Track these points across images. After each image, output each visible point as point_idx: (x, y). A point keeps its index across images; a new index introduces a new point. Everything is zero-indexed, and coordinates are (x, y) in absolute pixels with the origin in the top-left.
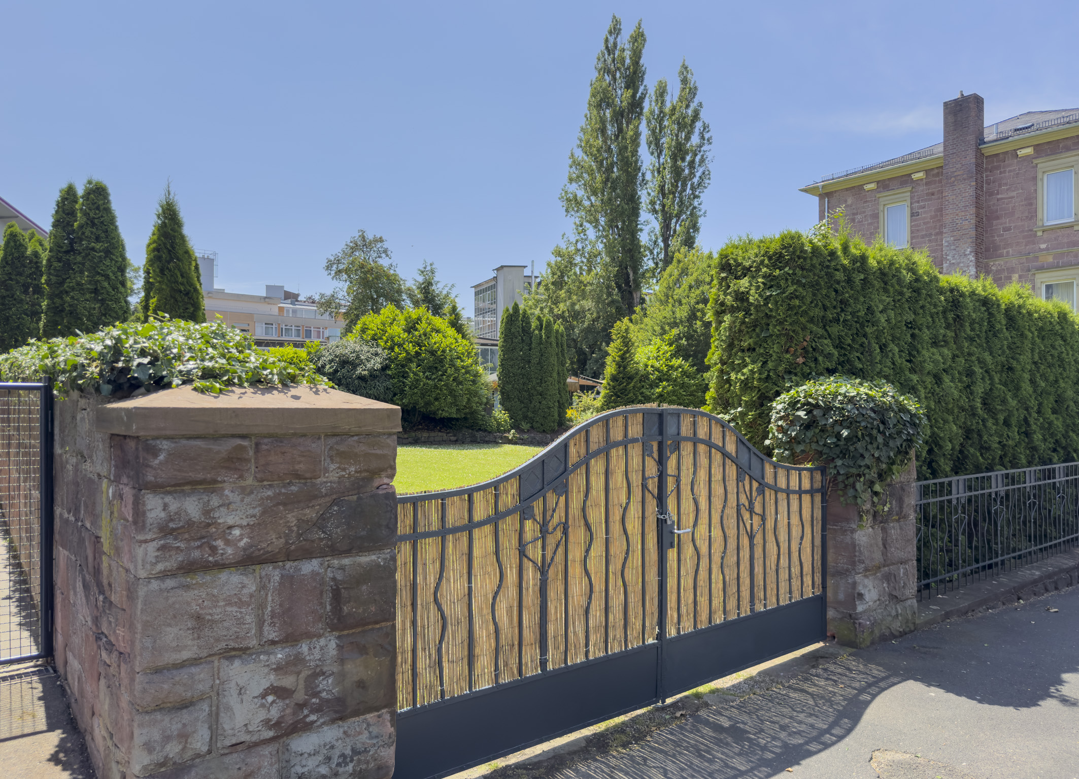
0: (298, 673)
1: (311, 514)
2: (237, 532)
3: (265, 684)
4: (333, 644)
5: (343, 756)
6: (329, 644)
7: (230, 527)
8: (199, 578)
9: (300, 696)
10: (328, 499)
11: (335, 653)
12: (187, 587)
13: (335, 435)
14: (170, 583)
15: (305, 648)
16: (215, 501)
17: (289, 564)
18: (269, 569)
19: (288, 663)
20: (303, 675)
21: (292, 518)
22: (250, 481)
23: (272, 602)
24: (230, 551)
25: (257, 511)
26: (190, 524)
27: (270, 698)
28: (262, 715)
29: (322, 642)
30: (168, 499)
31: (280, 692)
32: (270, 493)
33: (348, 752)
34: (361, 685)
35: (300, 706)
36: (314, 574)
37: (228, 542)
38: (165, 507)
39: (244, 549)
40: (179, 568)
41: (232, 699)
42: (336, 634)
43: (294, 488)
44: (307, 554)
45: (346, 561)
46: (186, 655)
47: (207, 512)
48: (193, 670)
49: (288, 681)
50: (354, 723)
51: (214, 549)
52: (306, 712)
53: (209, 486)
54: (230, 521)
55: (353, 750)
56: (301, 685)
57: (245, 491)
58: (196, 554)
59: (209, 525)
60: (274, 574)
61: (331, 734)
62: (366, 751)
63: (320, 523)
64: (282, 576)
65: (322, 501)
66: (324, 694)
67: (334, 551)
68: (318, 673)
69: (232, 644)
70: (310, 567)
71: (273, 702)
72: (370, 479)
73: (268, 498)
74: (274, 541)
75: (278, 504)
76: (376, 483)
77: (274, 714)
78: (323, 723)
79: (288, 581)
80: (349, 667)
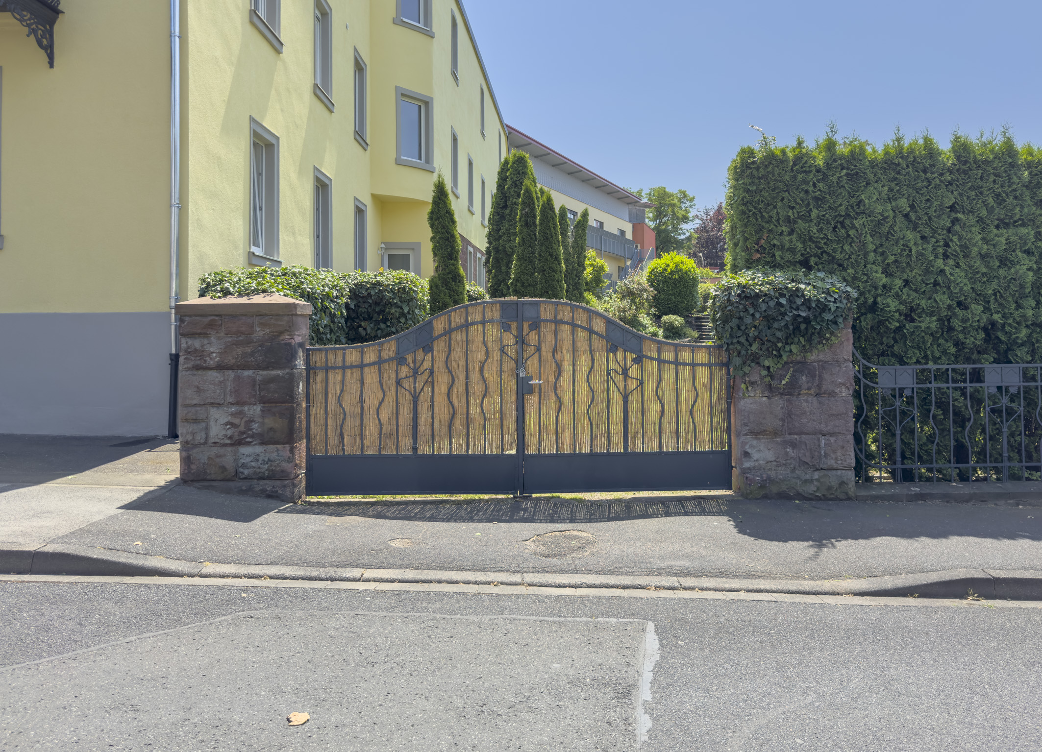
0: (242, 418)
1: (248, 350)
2: (214, 355)
3: (226, 420)
4: (259, 409)
5: (264, 460)
6: (257, 409)
7: (212, 353)
8: (200, 372)
9: (242, 428)
10: (257, 344)
11: (260, 413)
12: (194, 375)
13: (261, 315)
14: (188, 373)
15: (246, 408)
16: (206, 341)
17: (239, 371)
18: (230, 372)
19: (236, 413)
20: (244, 420)
21: (239, 351)
22: (222, 334)
23: (230, 385)
24: (212, 362)
25: (222, 347)
26: (196, 350)
27: (228, 426)
28: (224, 432)
29: (255, 407)
30: (188, 340)
31: (232, 425)
32: (230, 340)
33: (266, 460)
34: (271, 429)
35: (243, 433)
36: (249, 376)
37: (211, 359)
38: (187, 343)
39: (217, 362)
40: (193, 367)
41: (212, 423)
42: (262, 405)
43: (241, 338)
44: (246, 367)
45: (265, 372)
46: (195, 402)
47: (202, 346)
48: (198, 409)
49: (236, 421)
50: (271, 447)
51: (205, 361)
52: (244, 436)
53: (204, 335)
54: (212, 350)
55: (269, 459)
56: (243, 424)
57: (219, 339)
58: (199, 362)
59: (203, 351)
60: (231, 374)
61: (259, 449)
62: (275, 461)
63: (252, 354)
64: (235, 376)
65: (253, 344)
66: (254, 431)
67: (259, 367)
68: (251, 421)
69: (213, 401)
70: (247, 373)
71: (229, 428)
72: (279, 336)
73: (228, 342)
74: (230, 360)
75: (233, 345)
76: (281, 338)
77: (229, 433)
78: (256, 444)
79: (238, 378)
80: (266, 421)
